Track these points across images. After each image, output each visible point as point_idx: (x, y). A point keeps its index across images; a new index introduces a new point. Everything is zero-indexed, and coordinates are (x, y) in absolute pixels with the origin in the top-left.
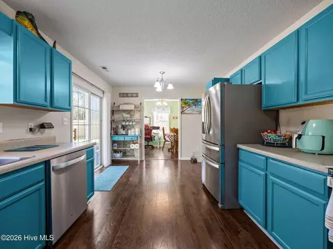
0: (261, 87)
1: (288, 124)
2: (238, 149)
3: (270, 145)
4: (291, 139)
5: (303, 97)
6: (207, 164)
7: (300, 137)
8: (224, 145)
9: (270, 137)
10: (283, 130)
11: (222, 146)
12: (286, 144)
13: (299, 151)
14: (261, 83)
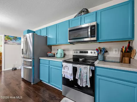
0: (47, 38)
1: (54, 50)
2: (40, 59)
3: (50, 57)
4: (55, 54)
5: (57, 43)
6: (24, 68)
7: (57, 54)
8: (34, 58)
9: (50, 54)
10: (53, 52)
11: (33, 59)
12: (54, 56)
13: (57, 58)
14: (47, 36)
